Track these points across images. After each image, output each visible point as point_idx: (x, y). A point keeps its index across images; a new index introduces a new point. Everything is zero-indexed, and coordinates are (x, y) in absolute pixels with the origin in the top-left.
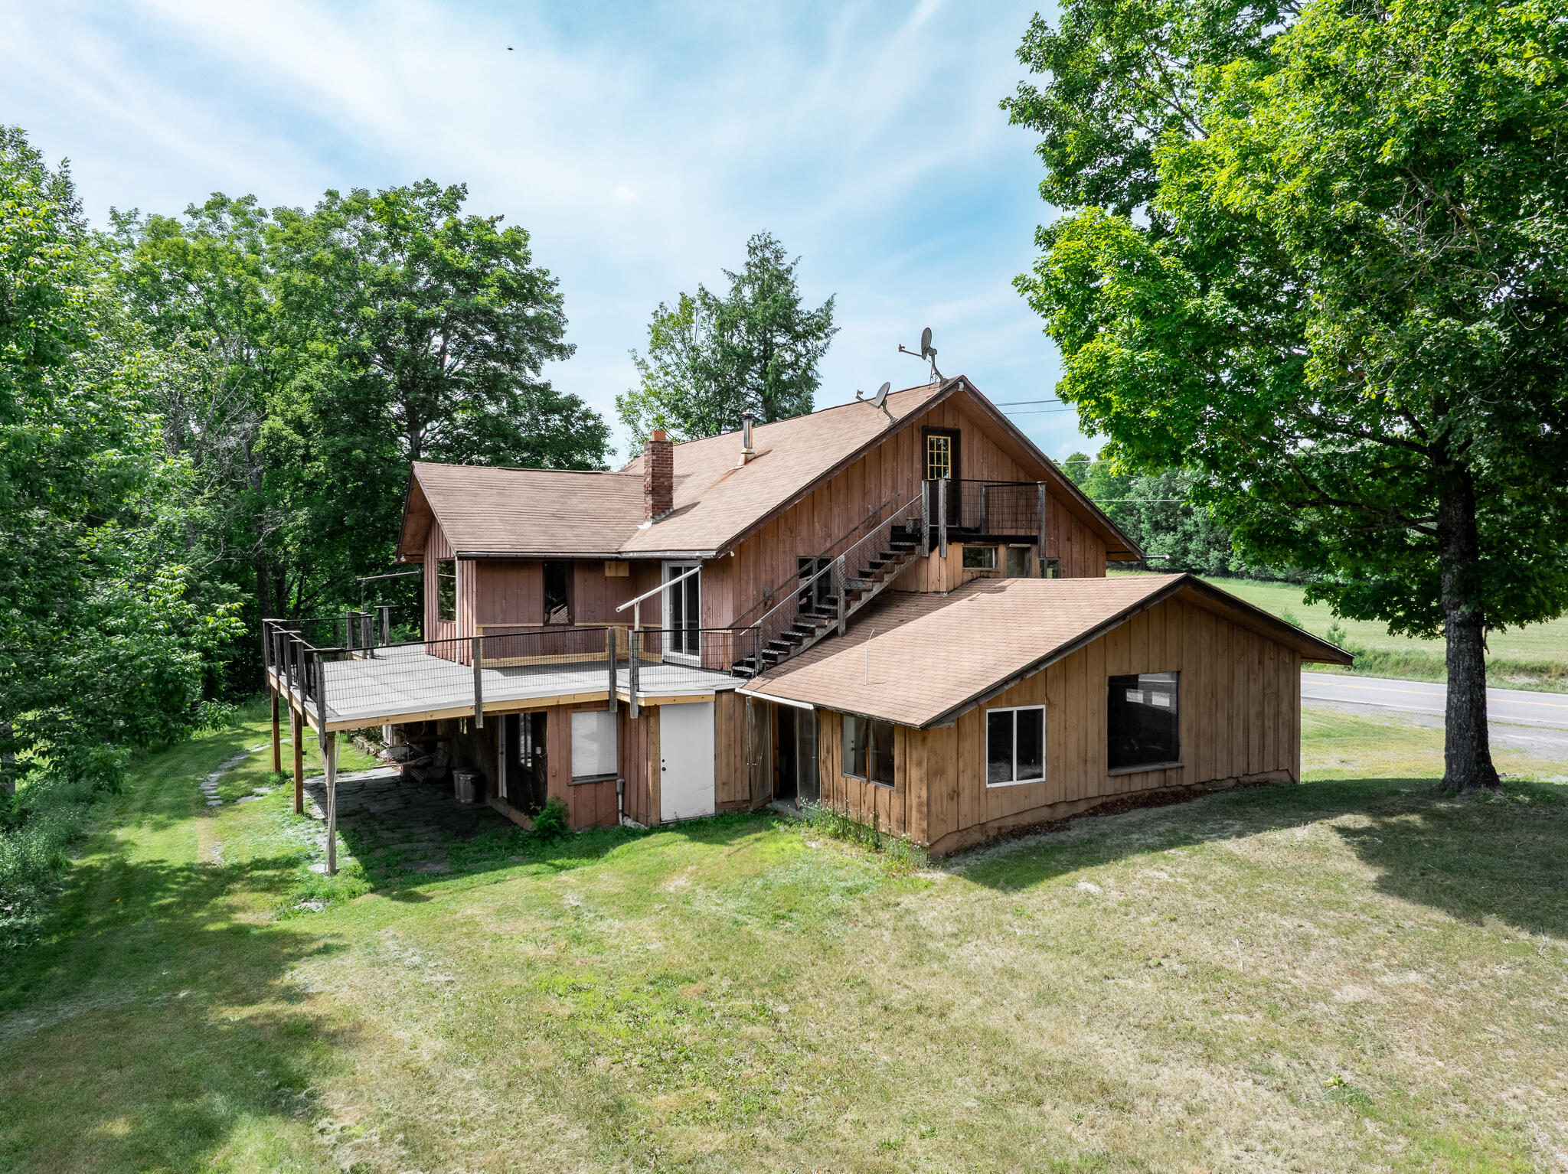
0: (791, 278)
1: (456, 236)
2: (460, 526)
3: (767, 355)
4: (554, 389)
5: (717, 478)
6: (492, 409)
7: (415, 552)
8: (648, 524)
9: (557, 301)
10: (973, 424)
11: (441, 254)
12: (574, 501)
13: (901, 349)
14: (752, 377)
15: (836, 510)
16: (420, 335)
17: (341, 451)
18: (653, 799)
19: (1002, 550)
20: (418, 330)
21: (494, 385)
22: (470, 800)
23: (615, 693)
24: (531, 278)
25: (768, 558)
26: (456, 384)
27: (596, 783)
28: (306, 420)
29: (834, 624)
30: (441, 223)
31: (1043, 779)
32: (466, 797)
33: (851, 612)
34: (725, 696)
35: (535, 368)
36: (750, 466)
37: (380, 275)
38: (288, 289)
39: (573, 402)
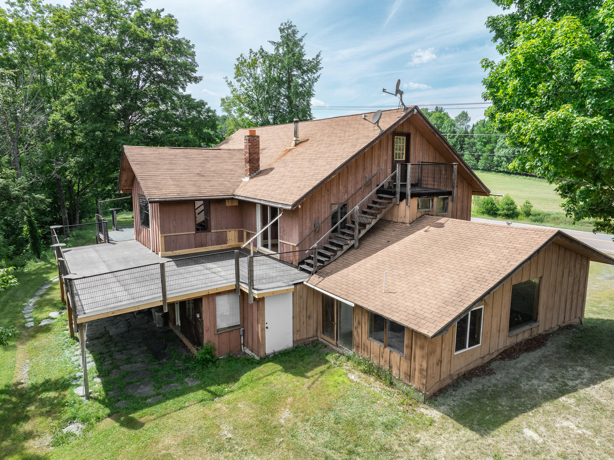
0: (302, 44)
1: (141, 20)
2: (150, 184)
3: (289, 81)
4: (193, 97)
5: (280, 153)
6: (162, 107)
7: (127, 188)
8: (247, 179)
9: (193, 55)
10: (417, 130)
11: (135, 30)
12: (208, 165)
13: (384, 90)
14: (283, 91)
15: (350, 178)
16: (127, 72)
17: (90, 132)
18: (261, 344)
19: (435, 199)
20: (126, 68)
21: (164, 96)
22: (161, 326)
23: (239, 285)
24: (179, 42)
25: (316, 205)
26: (146, 96)
27: (229, 331)
28: (72, 114)
29: (353, 242)
30: (133, 14)
31: (480, 345)
32: (159, 324)
33: (361, 235)
34: (298, 286)
35: (184, 88)
36: (300, 148)
37: (105, 41)
38: (59, 48)
39: (202, 104)
